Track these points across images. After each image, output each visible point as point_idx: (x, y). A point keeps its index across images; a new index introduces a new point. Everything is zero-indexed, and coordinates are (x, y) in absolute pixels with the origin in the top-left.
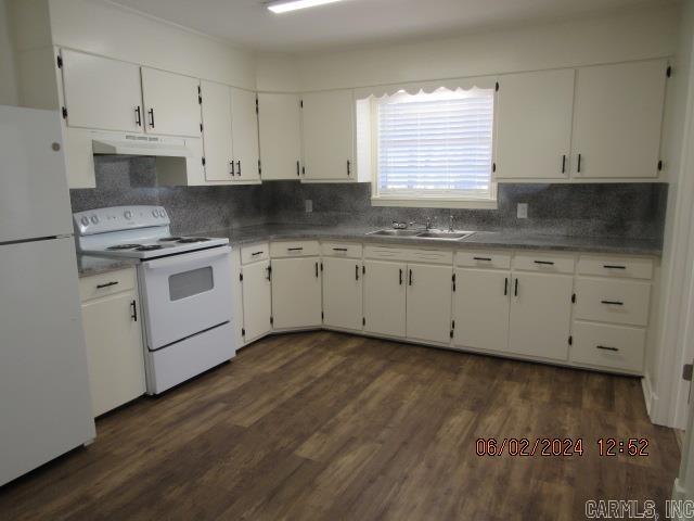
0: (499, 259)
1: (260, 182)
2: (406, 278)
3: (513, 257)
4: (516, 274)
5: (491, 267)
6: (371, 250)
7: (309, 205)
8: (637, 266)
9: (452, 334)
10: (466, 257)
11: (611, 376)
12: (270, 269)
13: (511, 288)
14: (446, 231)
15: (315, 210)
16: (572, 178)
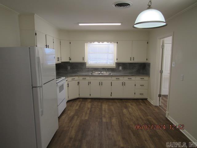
0: (121, 78)
1: (61, 62)
2: (101, 84)
3: (124, 78)
4: (124, 81)
5: (119, 80)
6: (92, 78)
7: (69, 68)
8: (146, 78)
9: (111, 95)
10: (114, 78)
11: (142, 99)
12: (68, 84)
13: (124, 84)
14: (105, 73)
15: (71, 69)
16: (132, 61)
